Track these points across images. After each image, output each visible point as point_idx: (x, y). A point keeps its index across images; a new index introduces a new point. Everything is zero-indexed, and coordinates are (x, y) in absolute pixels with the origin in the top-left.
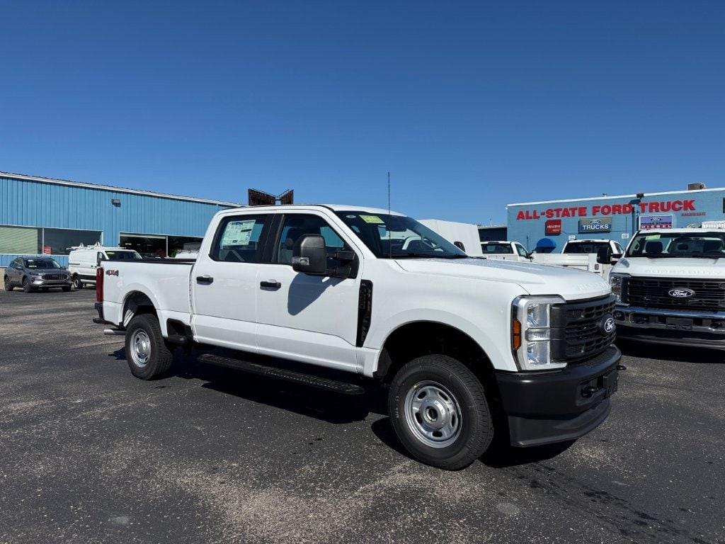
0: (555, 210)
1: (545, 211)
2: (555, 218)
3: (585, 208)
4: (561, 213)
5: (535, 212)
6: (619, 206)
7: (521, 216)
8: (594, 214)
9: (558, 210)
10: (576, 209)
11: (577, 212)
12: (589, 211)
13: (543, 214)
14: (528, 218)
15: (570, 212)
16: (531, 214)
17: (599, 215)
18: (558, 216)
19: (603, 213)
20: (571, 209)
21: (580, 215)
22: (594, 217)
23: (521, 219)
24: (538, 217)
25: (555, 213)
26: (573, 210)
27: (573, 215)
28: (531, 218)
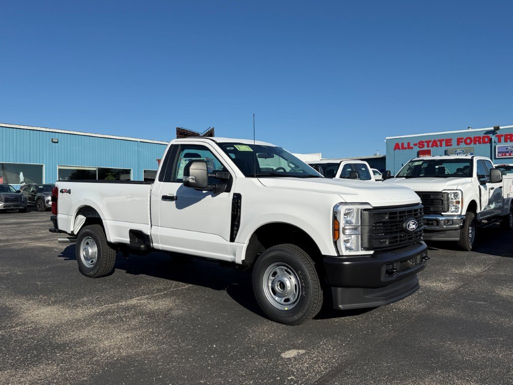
0: (426, 142)
1: (417, 142)
2: (425, 148)
3: (451, 140)
4: (431, 144)
5: (409, 144)
6: (479, 138)
7: (397, 147)
8: (458, 144)
9: (428, 142)
10: (443, 140)
11: (444, 143)
12: (454, 142)
13: (415, 145)
14: (403, 148)
15: (438, 143)
16: (406, 145)
17: (463, 145)
18: (428, 146)
19: (466, 143)
20: (438, 141)
21: (447, 145)
22: (458, 147)
23: (397, 150)
24: (412, 148)
25: (426, 144)
26: (441, 141)
27: (441, 145)
28: (405, 148)
